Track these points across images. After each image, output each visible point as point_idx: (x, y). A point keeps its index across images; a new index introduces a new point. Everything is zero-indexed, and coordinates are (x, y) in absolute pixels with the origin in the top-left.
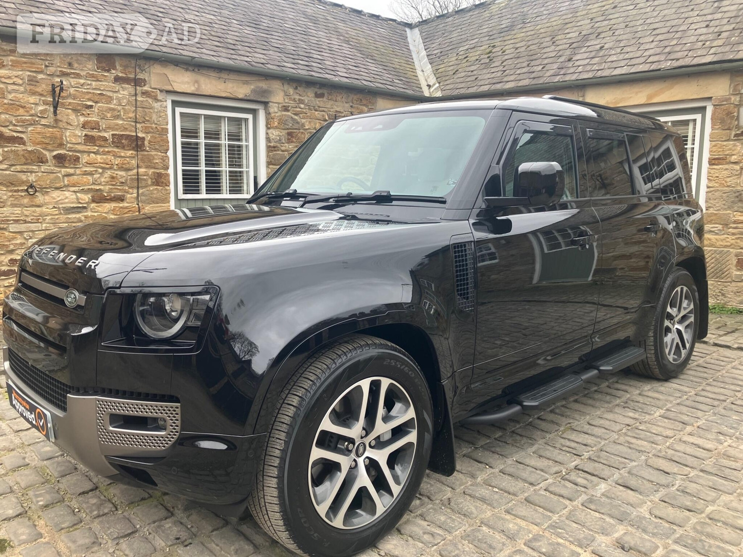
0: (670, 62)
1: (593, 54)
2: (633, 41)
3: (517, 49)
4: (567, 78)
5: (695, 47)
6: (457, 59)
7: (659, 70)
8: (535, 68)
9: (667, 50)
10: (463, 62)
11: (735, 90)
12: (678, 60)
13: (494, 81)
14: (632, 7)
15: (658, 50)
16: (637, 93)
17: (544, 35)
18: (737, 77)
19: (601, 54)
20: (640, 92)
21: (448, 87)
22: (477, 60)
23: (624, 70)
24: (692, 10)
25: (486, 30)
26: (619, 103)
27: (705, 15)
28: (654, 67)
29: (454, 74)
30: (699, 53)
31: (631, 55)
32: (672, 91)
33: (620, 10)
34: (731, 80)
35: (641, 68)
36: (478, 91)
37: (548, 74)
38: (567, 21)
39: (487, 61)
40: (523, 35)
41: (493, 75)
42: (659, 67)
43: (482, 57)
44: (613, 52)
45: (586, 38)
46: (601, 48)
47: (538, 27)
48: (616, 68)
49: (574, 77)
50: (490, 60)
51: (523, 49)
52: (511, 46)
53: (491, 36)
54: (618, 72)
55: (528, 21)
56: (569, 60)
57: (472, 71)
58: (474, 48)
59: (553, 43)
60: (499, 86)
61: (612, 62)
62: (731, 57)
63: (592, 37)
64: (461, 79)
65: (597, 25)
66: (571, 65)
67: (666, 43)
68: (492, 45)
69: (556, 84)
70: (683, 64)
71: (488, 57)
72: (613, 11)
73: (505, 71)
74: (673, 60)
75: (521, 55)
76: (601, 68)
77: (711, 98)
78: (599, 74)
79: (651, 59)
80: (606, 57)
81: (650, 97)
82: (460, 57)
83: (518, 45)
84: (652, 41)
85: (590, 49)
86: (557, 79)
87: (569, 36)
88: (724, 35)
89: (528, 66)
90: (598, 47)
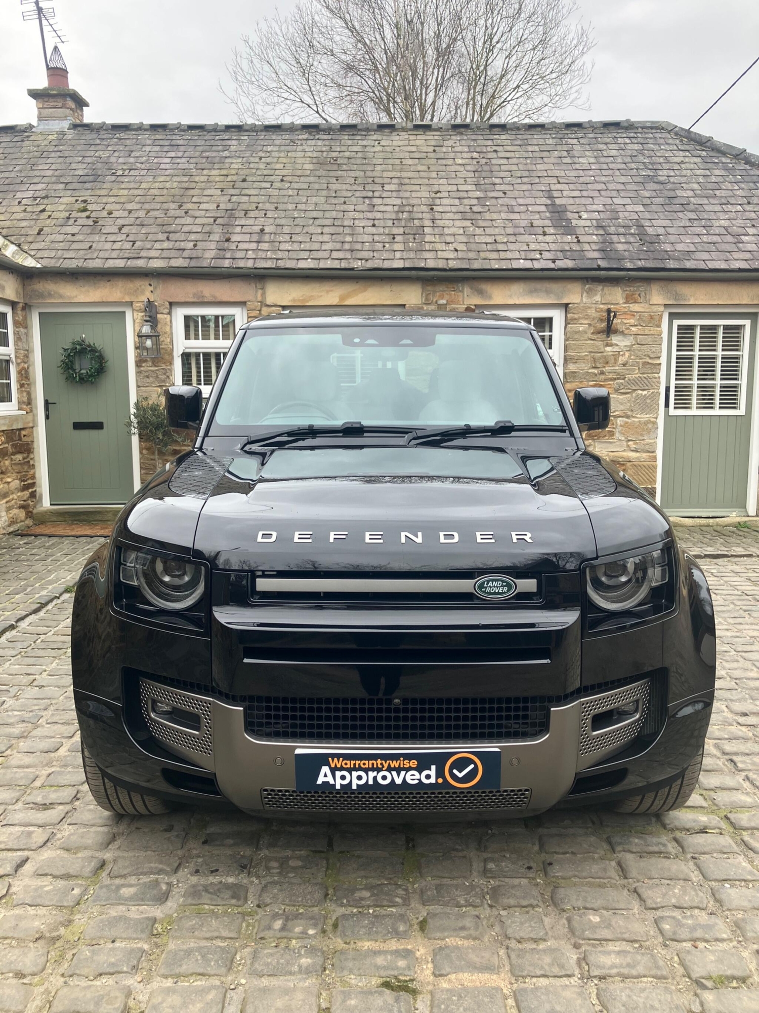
0: (360, 261)
1: (255, 237)
2: (298, 230)
3: (130, 212)
4: (241, 264)
5: (376, 248)
6: (25, 211)
7: (353, 269)
8: (182, 243)
9: (347, 246)
10: (42, 217)
11: (427, 299)
12: (367, 260)
13: (126, 255)
14: (268, 185)
15: (338, 246)
16: (328, 292)
17: (162, 199)
18: (428, 286)
19: (267, 238)
20: (332, 291)
21: (45, 254)
22: (68, 218)
23: (310, 264)
24: (345, 203)
25: (49, 173)
26: (308, 302)
27: (363, 212)
28: (344, 265)
29: (39, 234)
30: (385, 256)
31: (307, 246)
32: (365, 294)
33: (254, 186)
34: (423, 289)
35: (329, 264)
36: (106, 266)
37: (210, 254)
38: (186, 185)
39: (90, 222)
40: (125, 192)
41: (117, 246)
42: (351, 266)
43: (74, 214)
44: (281, 239)
45: (231, 213)
46: (262, 230)
47: (144, 186)
48: (298, 259)
49: (250, 264)
50: (95, 222)
51: (142, 214)
52: (118, 206)
53: (67, 184)
54: (302, 264)
55: (120, 172)
56: (228, 240)
57: (73, 235)
58: (47, 197)
59: (186, 213)
60: (140, 263)
61: (289, 251)
62: (422, 265)
63: (237, 214)
64: (61, 244)
65: (234, 199)
66: (235, 248)
67: (340, 238)
68: (81, 199)
69: (230, 270)
70: (376, 266)
71: (88, 217)
72: (245, 185)
73: (134, 242)
74: (361, 259)
75: (145, 223)
76: (278, 257)
77: (405, 305)
78: (281, 264)
79: (335, 255)
80: (277, 244)
81: (342, 298)
82: (29, 209)
83: (129, 206)
84: (322, 233)
85: (245, 229)
86: (227, 263)
87: (203, 206)
88: (398, 238)
89: (168, 239)
90: (257, 229)
